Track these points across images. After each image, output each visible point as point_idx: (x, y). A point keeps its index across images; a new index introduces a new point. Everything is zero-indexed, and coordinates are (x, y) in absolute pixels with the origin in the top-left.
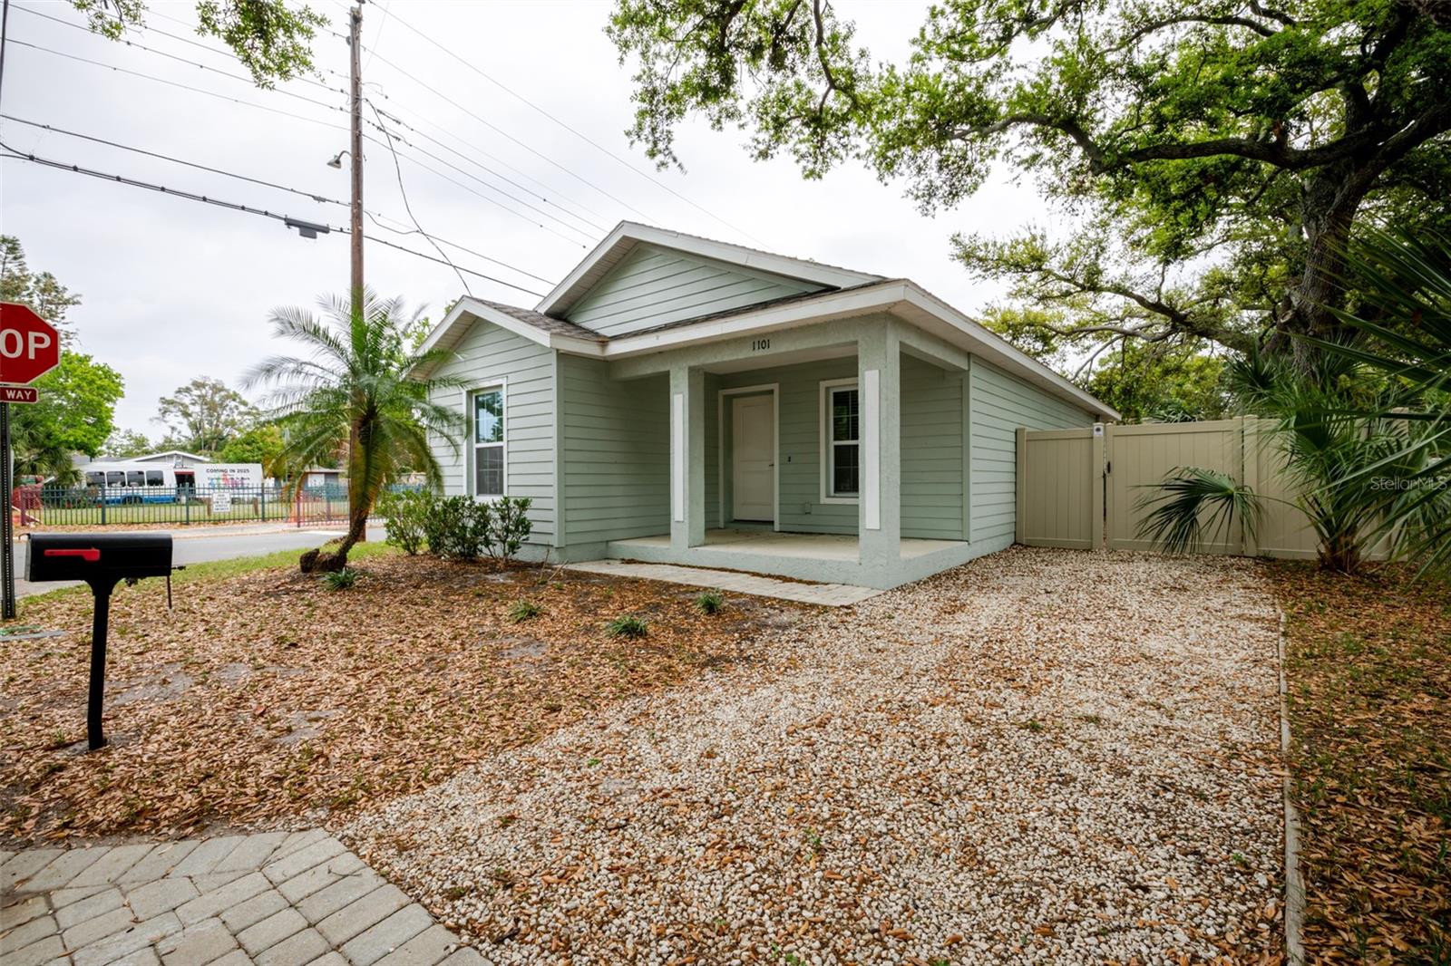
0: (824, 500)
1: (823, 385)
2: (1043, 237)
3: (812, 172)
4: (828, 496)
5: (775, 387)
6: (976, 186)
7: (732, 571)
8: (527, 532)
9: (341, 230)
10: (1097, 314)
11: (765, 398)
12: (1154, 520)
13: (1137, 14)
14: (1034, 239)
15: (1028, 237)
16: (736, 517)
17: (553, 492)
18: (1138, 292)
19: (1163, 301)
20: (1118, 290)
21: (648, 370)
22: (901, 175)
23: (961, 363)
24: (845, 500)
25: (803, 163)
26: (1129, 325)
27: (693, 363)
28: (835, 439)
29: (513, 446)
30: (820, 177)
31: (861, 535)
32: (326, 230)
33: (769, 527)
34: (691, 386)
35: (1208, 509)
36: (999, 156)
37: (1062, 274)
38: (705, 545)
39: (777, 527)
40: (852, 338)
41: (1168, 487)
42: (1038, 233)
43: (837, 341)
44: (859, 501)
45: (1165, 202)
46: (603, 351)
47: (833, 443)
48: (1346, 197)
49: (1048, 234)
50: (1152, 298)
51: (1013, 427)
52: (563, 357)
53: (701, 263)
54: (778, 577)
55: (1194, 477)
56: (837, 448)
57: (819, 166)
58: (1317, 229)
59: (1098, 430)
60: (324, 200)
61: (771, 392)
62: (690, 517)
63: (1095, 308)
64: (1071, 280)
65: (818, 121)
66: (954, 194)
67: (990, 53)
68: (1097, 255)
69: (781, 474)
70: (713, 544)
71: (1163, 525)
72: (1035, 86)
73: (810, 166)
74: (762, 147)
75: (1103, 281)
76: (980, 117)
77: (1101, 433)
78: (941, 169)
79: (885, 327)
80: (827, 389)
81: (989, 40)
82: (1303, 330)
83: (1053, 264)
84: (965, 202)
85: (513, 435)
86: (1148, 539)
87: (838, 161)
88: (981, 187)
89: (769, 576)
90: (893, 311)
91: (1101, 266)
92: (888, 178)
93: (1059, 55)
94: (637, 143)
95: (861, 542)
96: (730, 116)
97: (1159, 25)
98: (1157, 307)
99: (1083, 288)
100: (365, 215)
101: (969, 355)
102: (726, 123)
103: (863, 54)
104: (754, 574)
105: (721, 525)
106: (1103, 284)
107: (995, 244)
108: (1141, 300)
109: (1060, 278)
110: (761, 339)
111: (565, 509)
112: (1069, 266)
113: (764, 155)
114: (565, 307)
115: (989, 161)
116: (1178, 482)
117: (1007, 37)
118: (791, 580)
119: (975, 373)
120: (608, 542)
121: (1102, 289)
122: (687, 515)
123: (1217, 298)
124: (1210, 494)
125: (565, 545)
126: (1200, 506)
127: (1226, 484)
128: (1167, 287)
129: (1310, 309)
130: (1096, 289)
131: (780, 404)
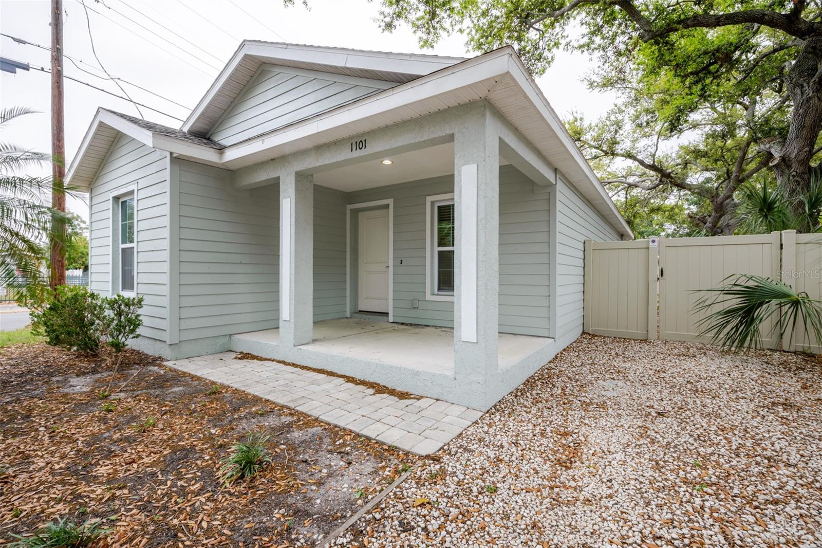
0: (429, 297)
1: (429, 199)
2: (581, 119)
3: (426, 42)
4: (433, 294)
5: (390, 201)
9: (43, 69)
10: (610, 173)
11: (382, 212)
14: (576, 120)
15: (571, 119)
16: (361, 308)
17: (166, 290)
18: (640, 157)
19: (656, 164)
20: (629, 156)
21: (262, 176)
23: (550, 176)
24: (443, 298)
25: (419, 34)
26: (631, 180)
28: (439, 245)
29: (143, 246)
30: (432, 47)
31: (456, 348)
32: (26, 67)
33: (385, 318)
34: (297, 191)
35: (769, 311)
36: (561, 47)
37: (592, 143)
38: (314, 342)
39: (391, 319)
40: (448, 132)
42: (579, 116)
43: (432, 136)
44: (455, 299)
45: (683, 77)
46: (221, 158)
47: (437, 249)
49: (585, 117)
50: (649, 161)
51: (583, 239)
52: (178, 161)
53: (312, 76)
54: (371, 385)
56: (440, 253)
57: (431, 37)
58: (802, 94)
59: (654, 241)
60: (24, 43)
61: (387, 206)
62: (296, 316)
63: (609, 170)
64: (598, 148)
68: (616, 132)
69: (394, 274)
70: (323, 340)
71: (723, 326)
74: (388, 19)
75: (619, 149)
77: (656, 244)
79: (484, 115)
80: (433, 203)
82: (787, 171)
83: (587, 137)
85: (142, 237)
88: (547, 71)
89: (363, 383)
91: (618, 139)
95: (457, 355)
98: (652, 167)
99: (606, 154)
100: (64, 59)
101: (556, 170)
105: (348, 315)
106: (619, 151)
108: (642, 163)
109: (591, 146)
112: (598, 139)
115: (554, 50)
116: (738, 288)
119: (561, 187)
120: (230, 335)
121: (617, 155)
122: (293, 315)
123: (686, 164)
124: (774, 302)
125: (178, 342)
126: (762, 311)
127: (786, 290)
128: (659, 154)
129: (793, 155)
130: (613, 154)
131: (394, 216)
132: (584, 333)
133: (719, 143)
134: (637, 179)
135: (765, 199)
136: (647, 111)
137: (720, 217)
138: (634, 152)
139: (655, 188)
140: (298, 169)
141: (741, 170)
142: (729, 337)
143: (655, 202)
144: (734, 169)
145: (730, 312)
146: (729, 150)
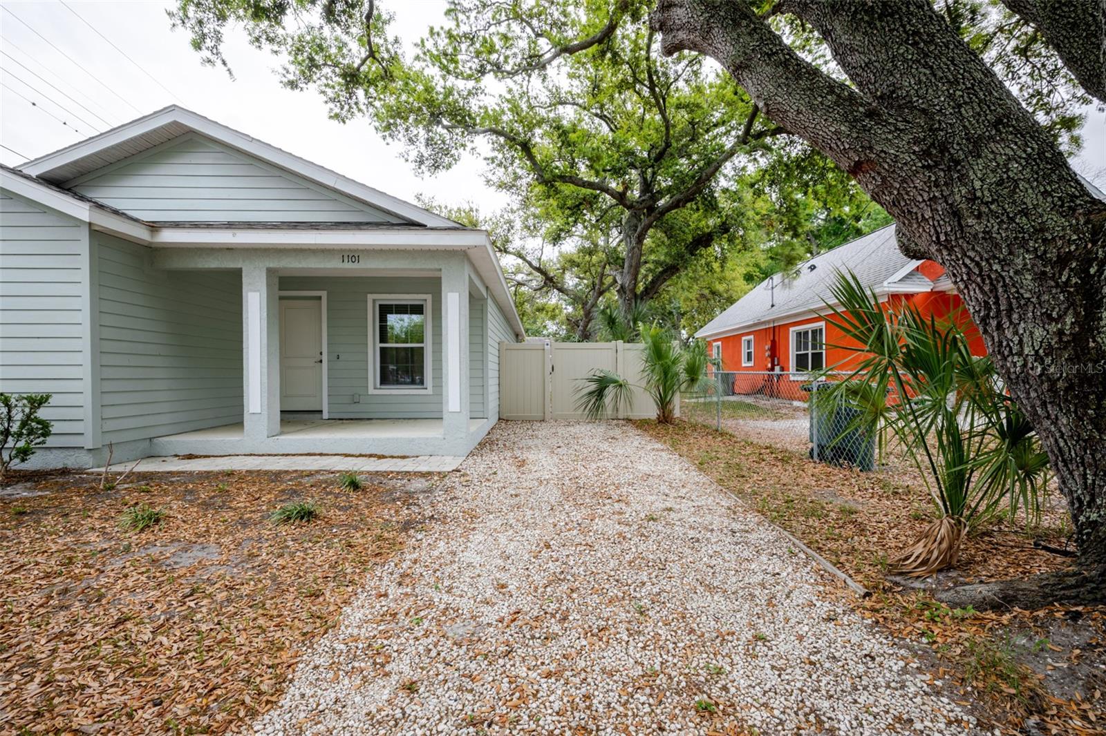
0: (371, 391)
1: (370, 297)
4: (375, 388)
5: (324, 294)
6: (449, 166)
7: (321, 455)
8: (46, 434)
11: (314, 302)
12: (584, 400)
13: (554, 90)
14: (471, 210)
17: (86, 386)
18: (528, 259)
19: (541, 267)
20: (520, 256)
22: (399, 140)
23: (485, 293)
25: (330, 105)
26: (520, 277)
27: (273, 265)
28: (382, 341)
30: (344, 122)
31: (444, 417)
33: (318, 416)
34: (269, 285)
35: (610, 392)
38: (282, 433)
39: (325, 415)
40: (437, 267)
41: (591, 380)
42: (474, 208)
43: (423, 267)
46: (155, 236)
47: (379, 345)
48: (643, 229)
49: (480, 210)
50: (535, 263)
52: (98, 235)
53: (278, 173)
55: (602, 375)
56: (382, 349)
57: (344, 113)
59: (547, 344)
61: (320, 298)
62: (268, 408)
65: (352, 78)
66: (436, 167)
67: (469, 77)
68: (509, 230)
69: (329, 370)
70: (288, 433)
71: (587, 403)
72: (494, 110)
73: (337, 110)
74: (292, 78)
75: (511, 248)
76: (462, 120)
77: (549, 346)
78: (427, 145)
79: (463, 262)
80: (374, 301)
81: (470, 68)
84: (442, 173)
86: (580, 412)
87: (361, 114)
88: (454, 167)
89: (361, 455)
90: (468, 251)
91: (511, 238)
92: (389, 140)
93: (509, 97)
94: (180, 28)
95: (445, 422)
96: (271, 40)
97: (565, 103)
98: (538, 270)
101: (487, 288)
102: (267, 46)
103: (396, 41)
104: (347, 455)
106: (511, 250)
107: (446, 207)
108: (530, 264)
110: (352, 254)
111: (100, 405)
113: (293, 85)
114: (71, 176)
116: (595, 377)
117: (482, 71)
118: (383, 457)
119: (490, 301)
120: (150, 439)
121: (509, 253)
122: (265, 408)
123: (564, 269)
124: (612, 385)
125: (100, 446)
126: (606, 391)
127: (617, 378)
128: (544, 258)
130: (506, 251)
131: (328, 310)
132: (499, 419)
133: (587, 258)
134: (525, 277)
135: (611, 316)
136: (535, 216)
137: (588, 322)
138: (524, 253)
139: (540, 289)
140: (271, 265)
141: (602, 283)
142: (590, 411)
143: (540, 301)
144: (597, 281)
145: (591, 393)
146: (594, 265)
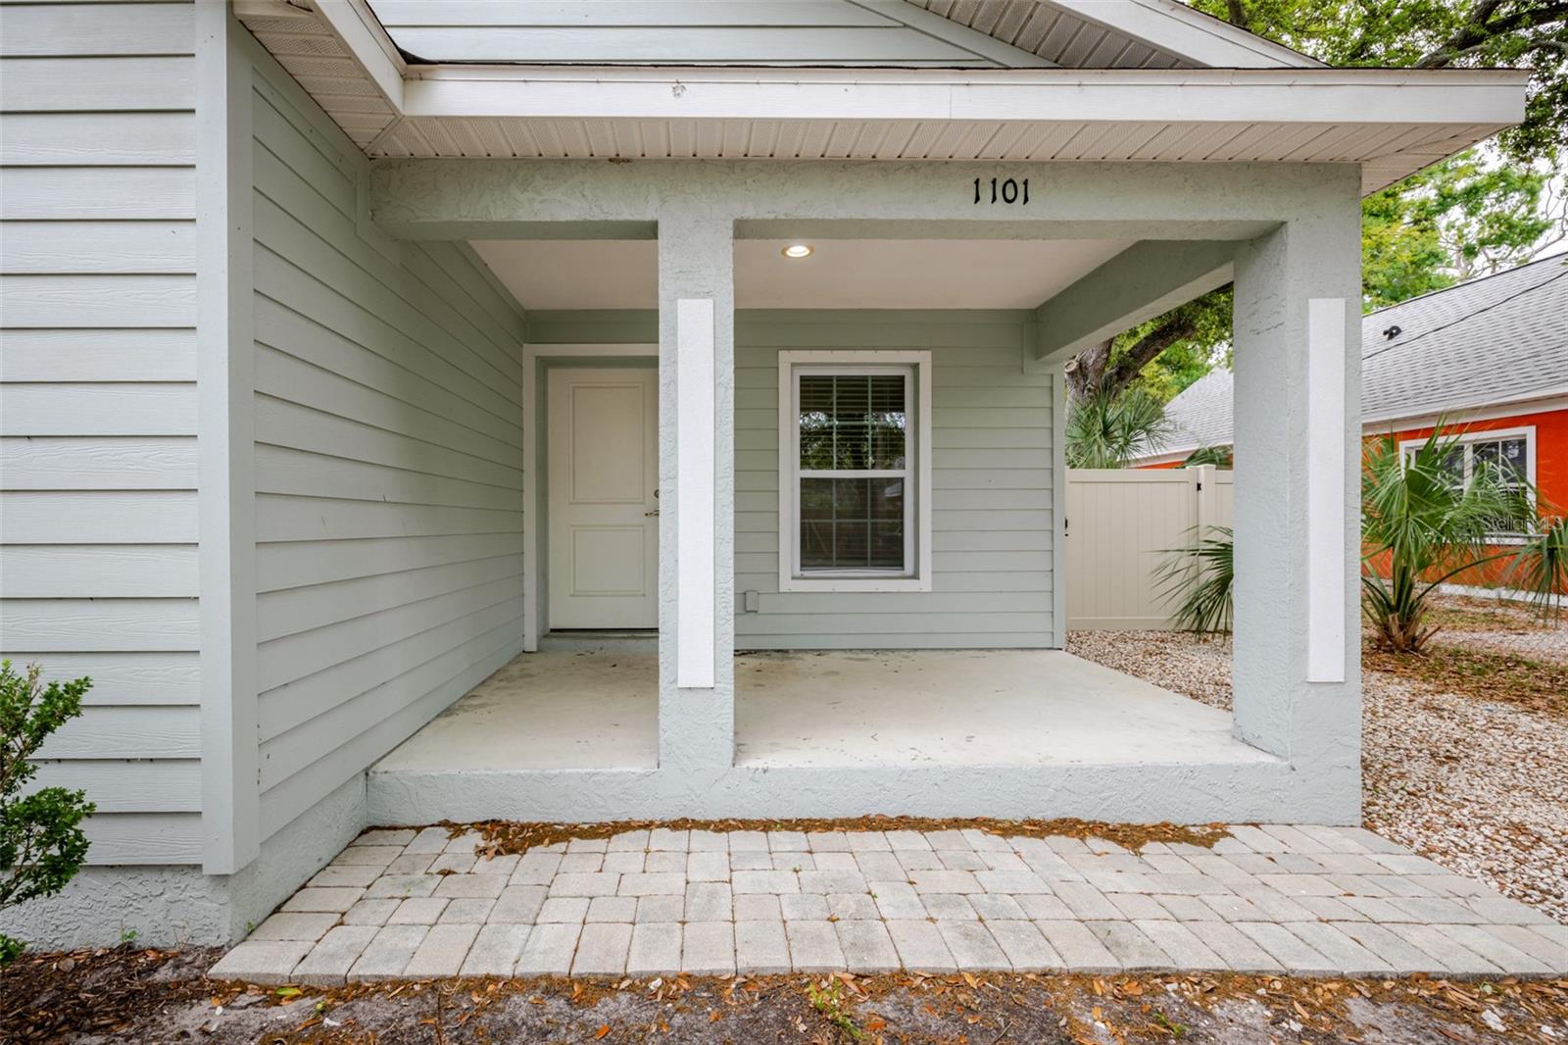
0: (787, 584)
1: (786, 358)
4: (791, 577)
16: (556, 622)
46: (406, 97)
47: (800, 473)
56: (803, 483)
120: (368, 772)
122: (728, 669)
129: (1090, 362)
140: (751, 212)
